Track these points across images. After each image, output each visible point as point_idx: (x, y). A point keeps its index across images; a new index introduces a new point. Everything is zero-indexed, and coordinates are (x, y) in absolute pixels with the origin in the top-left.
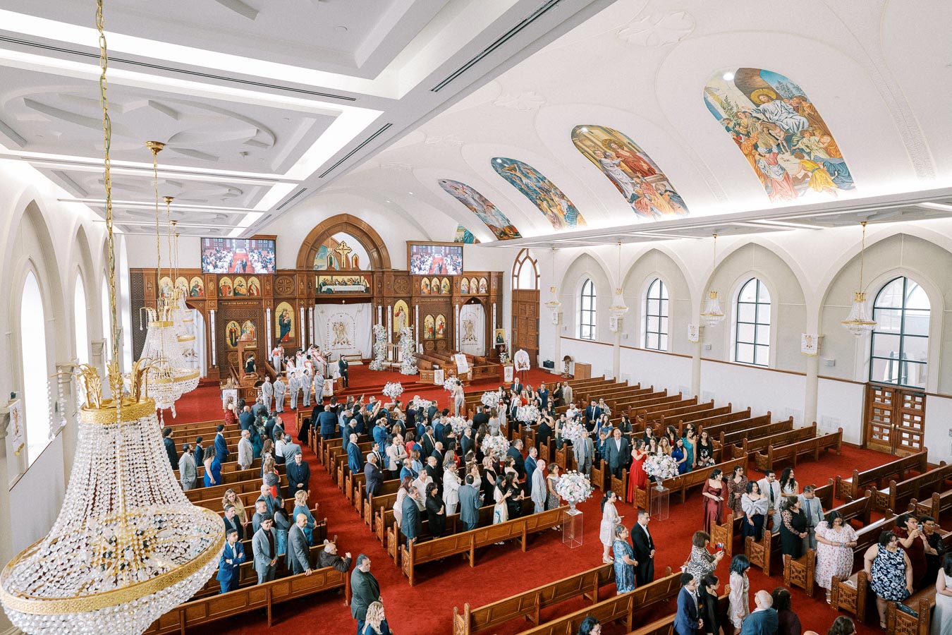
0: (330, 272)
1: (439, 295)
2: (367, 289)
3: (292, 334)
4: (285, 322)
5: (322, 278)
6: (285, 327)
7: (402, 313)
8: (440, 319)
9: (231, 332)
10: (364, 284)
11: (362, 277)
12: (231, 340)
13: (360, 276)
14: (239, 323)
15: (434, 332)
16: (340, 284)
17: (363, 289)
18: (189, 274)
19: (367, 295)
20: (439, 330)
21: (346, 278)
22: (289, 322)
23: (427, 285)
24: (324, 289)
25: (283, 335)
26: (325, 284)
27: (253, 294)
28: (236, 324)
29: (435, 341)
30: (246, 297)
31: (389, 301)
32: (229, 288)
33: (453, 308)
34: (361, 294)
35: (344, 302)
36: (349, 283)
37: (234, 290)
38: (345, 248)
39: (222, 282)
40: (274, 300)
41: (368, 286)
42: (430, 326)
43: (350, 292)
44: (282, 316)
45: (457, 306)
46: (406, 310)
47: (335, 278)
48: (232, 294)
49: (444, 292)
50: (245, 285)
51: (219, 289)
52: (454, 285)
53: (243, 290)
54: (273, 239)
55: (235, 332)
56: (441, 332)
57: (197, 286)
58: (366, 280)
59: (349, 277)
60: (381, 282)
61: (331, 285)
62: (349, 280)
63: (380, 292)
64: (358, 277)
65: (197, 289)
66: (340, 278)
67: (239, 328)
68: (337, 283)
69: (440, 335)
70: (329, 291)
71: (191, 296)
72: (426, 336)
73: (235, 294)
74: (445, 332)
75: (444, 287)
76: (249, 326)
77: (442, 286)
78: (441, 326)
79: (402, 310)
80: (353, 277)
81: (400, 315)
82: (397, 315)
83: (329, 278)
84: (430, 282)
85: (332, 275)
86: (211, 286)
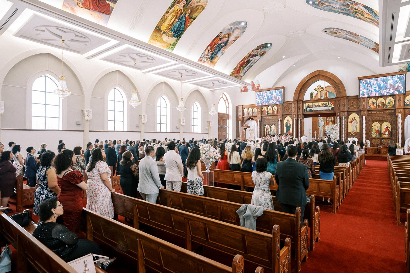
0: (312, 101)
1: (383, 109)
2: (332, 109)
3: (291, 131)
4: (288, 125)
5: (307, 105)
6: (288, 128)
7: (354, 121)
8: (386, 125)
9: (266, 130)
10: (331, 106)
11: (330, 102)
12: (267, 133)
13: (328, 101)
14: (269, 126)
15: (380, 132)
16: (316, 107)
17: (330, 108)
18: (253, 107)
19: (332, 112)
20: (385, 132)
21: (320, 103)
22: (290, 125)
23: (374, 103)
24: (308, 110)
25: (287, 131)
26: (308, 107)
27: (275, 113)
28: (268, 126)
29: (381, 139)
30: (272, 115)
31: (344, 114)
32: (266, 111)
33: (397, 117)
34: (329, 111)
35: (319, 116)
36: (321, 106)
37: (268, 112)
38: (320, 88)
39: (263, 109)
40: (283, 115)
41: (333, 106)
42: (377, 129)
43: (322, 110)
44: (287, 123)
45: (400, 116)
46: (358, 119)
47: (314, 104)
48: (266, 114)
49: (388, 107)
50: (271, 110)
51: (262, 112)
52: (397, 101)
53: (271, 112)
54: (284, 88)
55: (268, 129)
56: (387, 133)
57: (255, 111)
58: (332, 104)
59: (322, 103)
60: (339, 103)
61: (311, 107)
62: (322, 104)
63: (339, 109)
64: (327, 102)
65: (255, 112)
66: (316, 104)
67: (269, 128)
68: (315, 106)
69: (386, 135)
70: (311, 111)
71: (253, 115)
72: (374, 135)
73: (268, 113)
74: (390, 134)
75: (389, 103)
76: (273, 127)
77: (387, 102)
78: (387, 129)
79: (355, 119)
80: (324, 103)
81: (353, 122)
82: (351, 122)
83: (311, 104)
84: (377, 101)
85: (312, 103)
86: (259, 110)
